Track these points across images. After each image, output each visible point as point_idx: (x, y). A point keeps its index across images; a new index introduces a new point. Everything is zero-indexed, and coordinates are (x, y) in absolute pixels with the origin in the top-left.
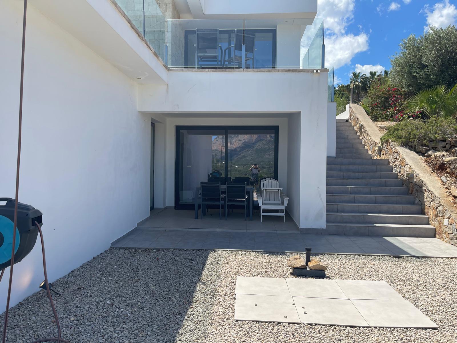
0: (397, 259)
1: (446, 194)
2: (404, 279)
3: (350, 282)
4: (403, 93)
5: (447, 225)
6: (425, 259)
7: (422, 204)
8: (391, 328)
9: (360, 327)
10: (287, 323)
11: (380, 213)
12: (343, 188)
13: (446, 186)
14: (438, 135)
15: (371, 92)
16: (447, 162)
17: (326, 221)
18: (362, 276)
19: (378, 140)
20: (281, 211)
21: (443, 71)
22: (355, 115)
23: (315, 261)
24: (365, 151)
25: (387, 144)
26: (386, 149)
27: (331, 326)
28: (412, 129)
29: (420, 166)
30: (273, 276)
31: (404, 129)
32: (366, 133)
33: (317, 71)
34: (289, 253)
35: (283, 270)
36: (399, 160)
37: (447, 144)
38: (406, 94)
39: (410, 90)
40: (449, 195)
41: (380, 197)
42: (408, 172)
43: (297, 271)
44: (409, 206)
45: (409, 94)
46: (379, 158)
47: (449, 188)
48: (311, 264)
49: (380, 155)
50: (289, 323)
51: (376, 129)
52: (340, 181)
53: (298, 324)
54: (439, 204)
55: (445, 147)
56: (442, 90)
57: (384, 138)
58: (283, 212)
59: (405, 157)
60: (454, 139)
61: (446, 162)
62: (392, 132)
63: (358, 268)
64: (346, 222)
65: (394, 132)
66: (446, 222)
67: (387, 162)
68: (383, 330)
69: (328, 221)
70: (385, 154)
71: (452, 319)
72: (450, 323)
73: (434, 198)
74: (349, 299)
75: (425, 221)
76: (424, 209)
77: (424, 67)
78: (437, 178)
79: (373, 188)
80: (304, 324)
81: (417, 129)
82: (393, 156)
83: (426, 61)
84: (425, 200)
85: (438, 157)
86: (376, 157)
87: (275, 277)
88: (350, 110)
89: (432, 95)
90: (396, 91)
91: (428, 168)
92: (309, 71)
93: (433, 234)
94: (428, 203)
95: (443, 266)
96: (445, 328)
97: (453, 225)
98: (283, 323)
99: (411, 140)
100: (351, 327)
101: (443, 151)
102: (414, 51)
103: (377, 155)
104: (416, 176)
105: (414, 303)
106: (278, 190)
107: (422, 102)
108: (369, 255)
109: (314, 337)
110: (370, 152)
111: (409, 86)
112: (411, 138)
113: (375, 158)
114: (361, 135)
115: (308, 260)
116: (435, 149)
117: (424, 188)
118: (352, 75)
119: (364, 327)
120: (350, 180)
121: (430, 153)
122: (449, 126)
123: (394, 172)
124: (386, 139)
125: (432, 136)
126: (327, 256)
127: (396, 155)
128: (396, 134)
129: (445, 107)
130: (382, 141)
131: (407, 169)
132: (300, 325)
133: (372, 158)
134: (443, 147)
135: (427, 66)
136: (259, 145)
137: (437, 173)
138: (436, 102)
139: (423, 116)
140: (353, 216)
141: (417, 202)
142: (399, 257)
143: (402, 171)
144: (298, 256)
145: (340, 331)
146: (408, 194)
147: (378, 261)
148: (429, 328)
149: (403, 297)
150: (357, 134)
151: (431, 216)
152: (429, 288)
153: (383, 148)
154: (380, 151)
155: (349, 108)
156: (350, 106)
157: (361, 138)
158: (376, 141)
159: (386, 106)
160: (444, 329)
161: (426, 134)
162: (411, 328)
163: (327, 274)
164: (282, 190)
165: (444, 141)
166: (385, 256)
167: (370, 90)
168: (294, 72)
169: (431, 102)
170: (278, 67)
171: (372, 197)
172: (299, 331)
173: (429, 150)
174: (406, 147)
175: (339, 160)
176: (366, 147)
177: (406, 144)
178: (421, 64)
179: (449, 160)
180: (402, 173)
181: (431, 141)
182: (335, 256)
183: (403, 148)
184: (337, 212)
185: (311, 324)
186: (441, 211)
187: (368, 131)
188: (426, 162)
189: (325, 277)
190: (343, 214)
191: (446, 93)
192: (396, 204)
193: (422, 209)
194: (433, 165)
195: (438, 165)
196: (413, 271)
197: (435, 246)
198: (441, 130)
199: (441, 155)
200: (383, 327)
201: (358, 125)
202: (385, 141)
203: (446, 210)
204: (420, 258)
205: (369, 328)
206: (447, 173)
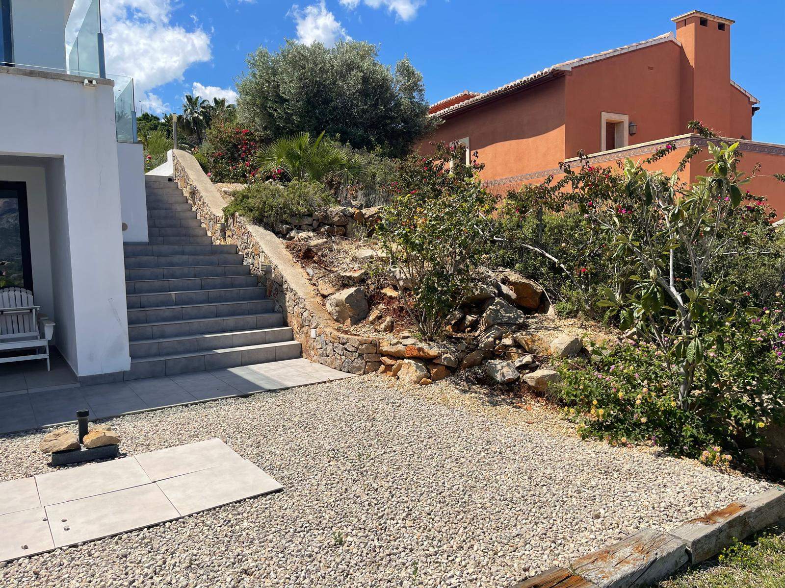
0: (244, 400)
1: (313, 292)
2: (249, 427)
3: (162, 452)
4: (257, 140)
5: (315, 337)
6: (283, 392)
7: (283, 311)
8: (214, 509)
9: (164, 523)
10: (25, 557)
11: (224, 331)
12: (161, 296)
13: (314, 281)
14: (303, 207)
15: (211, 133)
16: (314, 246)
17: (130, 356)
18: (184, 438)
19: (220, 214)
20: (41, 350)
21: (308, 112)
22: (183, 170)
23: (97, 432)
24: (201, 232)
25: (234, 220)
26: (233, 229)
27: (113, 536)
28: (266, 196)
29: (280, 254)
30: (10, 477)
31: (256, 197)
32: (202, 201)
33: (90, 82)
34: (51, 427)
35: (33, 461)
36: (251, 246)
37: (314, 220)
38: (262, 141)
39: (268, 135)
40: (317, 295)
41: (223, 306)
42: (263, 264)
43: (60, 457)
44: (266, 316)
45: (266, 141)
46: (222, 243)
47: (317, 284)
48: (87, 439)
49: (224, 238)
50: (30, 557)
51: (218, 195)
52: (157, 283)
53: (49, 552)
54: (303, 308)
55: (311, 225)
56: (306, 138)
57: (229, 210)
58: (45, 352)
59: (258, 240)
60: (322, 213)
61: (312, 246)
62: (240, 201)
63: (180, 426)
64: (168, 354)
65: (242, 201)
66: (313, 333)
67: (234, 249)
68: (202, 516)
69: (133, 356)
70: (231, 235)
71: (304, 470)
72: (301, 477)
73: (297, 300)
74: (153, 482)
75: (288, 336)
76: (287, 317)
77: (283, 101)
78: (301, 270)
79: (213, 292)
80: (61, 549)
81: (273, 196)
82: (242, 239)
83: (284, 93)
84: (287, 304)
85: (302, 239)
86: (219, 241)
87: (14, 478)
88: (174, 160)
89: (294, 145)
90: (248, 135)
91: (291, 257)
92: (75, 80)
93: (298, 353)
94: (291, 308)
95: (305, 396)
96: (293, 486)
97: (322, 336)
98: (18, 559)
99: (266, 214)
100: (149, 527)
101: (309, 231)
102: (268, 74)
103: (220, 237)
104: (274, 269)
105: (256, 461)
106: (31, 310)
107: (280, 157)
108: (201, 402)
109: (78, 566)
110: (209, 234)
111: (265, 128)
112: (266, 210)
113: (218, 243)
114: (195, 204)
115: (83, 432)
116: (300, 228)
117: (285, 286)
118: (186, 100)
119: (171, 521)
120: (174, 281)
121: (292, 234)
122: (316, 193)
123: (245, 264)
124: (232, 211)
125: (295, 209)
126: (128, 418)
127: (246, 237)
128: (245, 203)
129: (311, 166)
130: (225, 214)
131: (262, 259)
132: (53, 553)
133: (212, 243)
134: (309, 225)
135: (287, 101)
136: (8, 222)
137: (302, 263)
138: (298, 158)
139: (284, 178)
140: (179, 342)
141: (277, 308)
142: (246, 396)
143: (256, 262)
144: (61, 430)
145: (130, 540)
146: (265, 297)
147: (215, 409)
148: (271, 493)
149: (242, 456)
150: (187, 202)
151: (295, 327)
152: (282, 433)
153: (227, 226)
154: (223, 230)
155: (172, 157)
156: (173, 153)
157: (194, 209)
158: (217, 215)
159: (235, 159)
160: (292, 488)
161: (286, 205)
162: (245, 500)
163: (122, 449)
164: (38, 309)
165: (310, 215)
166: (227, 398)
167: (210, 129)
168: (41, 77)
169: (292, 156)
170: (17, 64)
171: (211, 307)
172: (49, 564)
173: (292, 230)
174: (260, 226)
175: (155, 248)
176: (203, 226)
177: (259, 221)
178: (278, 95)
179: (316, 244)
180: (256, 265)
181: (293, 216)
182: (143, 416)
183: (257, 227)
184: (153, 338)
185: (75, 546)
186: (307, 319)
187: (204, 197)
188: (287, 247)
189: (118, 455)
190: (161, 340)
191: (311, 143)
192: (248, 314)
193: (284, 318)
194: (297, 251)
195: (303, 251)
196: (263, 413)
197: (299, 370)
198: (305, 200)
199: (307, 237)
200: (203, 511)
201: (188, 188)
202: (229, 214)
203: (312, 316)
204: (276, 392)
205: (180, 520)
206: (315, 262)
